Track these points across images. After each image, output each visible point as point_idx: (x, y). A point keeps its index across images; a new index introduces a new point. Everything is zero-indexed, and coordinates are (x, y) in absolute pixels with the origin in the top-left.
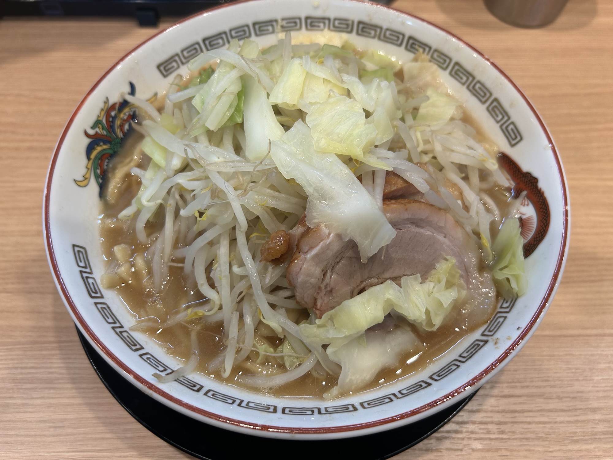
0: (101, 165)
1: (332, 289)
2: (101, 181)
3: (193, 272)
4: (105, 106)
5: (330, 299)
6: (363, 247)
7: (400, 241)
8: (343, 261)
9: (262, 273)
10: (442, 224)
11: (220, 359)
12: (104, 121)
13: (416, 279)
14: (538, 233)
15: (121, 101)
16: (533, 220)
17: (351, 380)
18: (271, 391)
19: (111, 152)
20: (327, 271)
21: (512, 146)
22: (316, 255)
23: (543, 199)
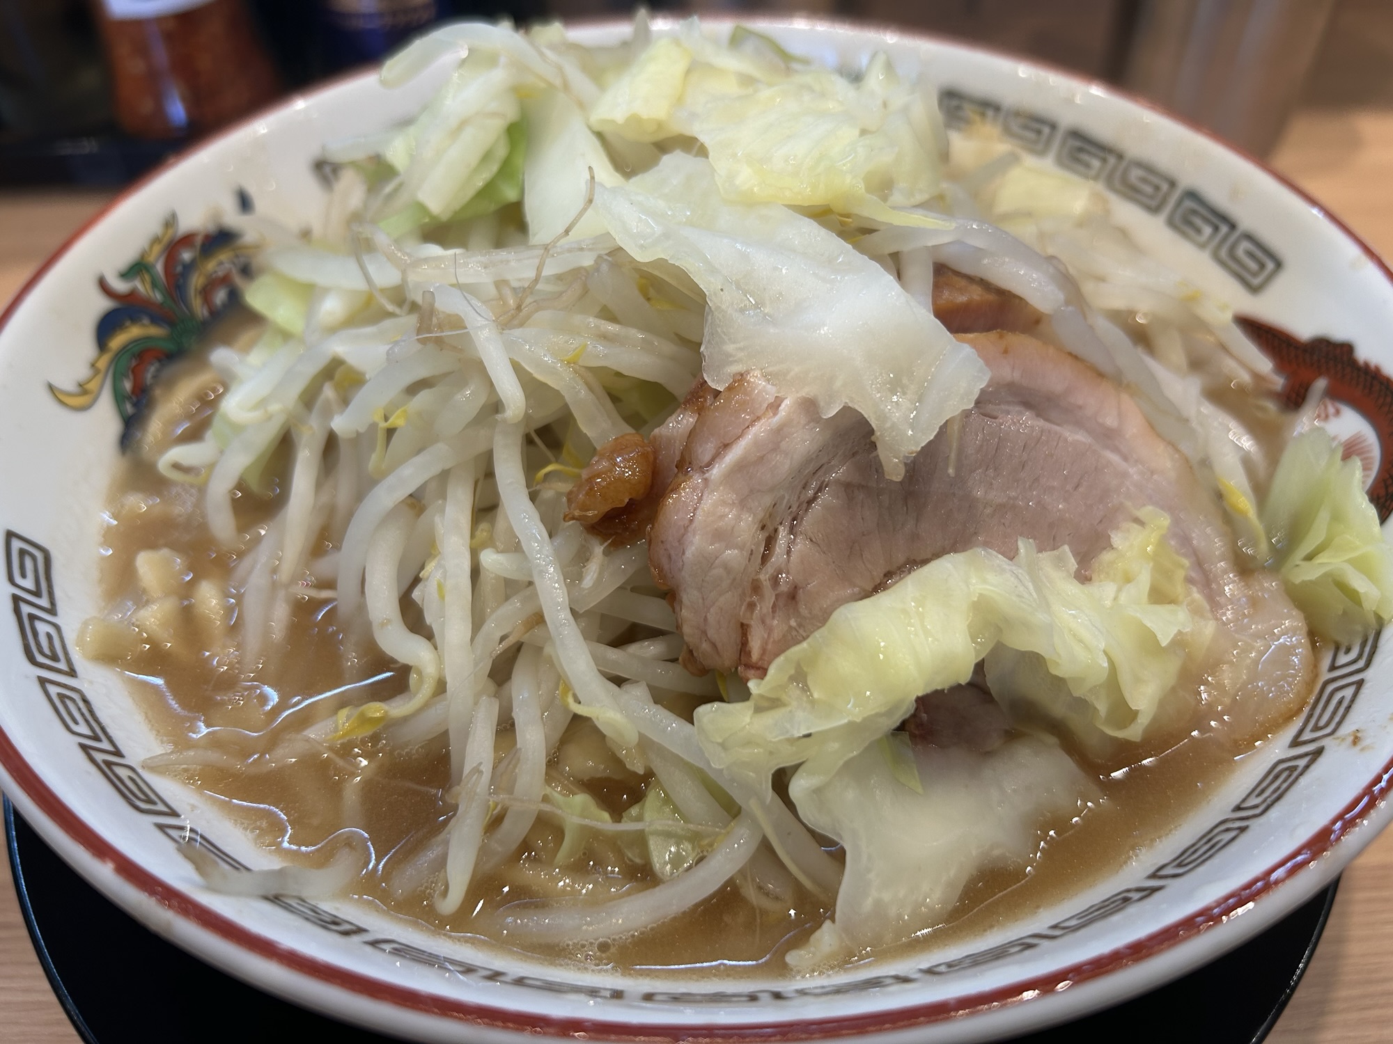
0: (136, 373)
1: (796, 587)
2: (129, 408)
3: (362, 608)
4: (165, 234)
5: (791, 627)
6: (888, 425)
7: (996, 451)
8: (825, 497)
9: (573, 570)
10: (1110, 421)
11: (431, 854)
12: (159, 267)
13: (1059, 563)
14: (1388, 476)
15: (211, 228)
16: (1365, 440)
17: (878, 904)
18: (604, 955)
19: (169, 346)
20: (776, 530)
21: (1254, 290)
22: (741, 467)
23: (1381, 383)
